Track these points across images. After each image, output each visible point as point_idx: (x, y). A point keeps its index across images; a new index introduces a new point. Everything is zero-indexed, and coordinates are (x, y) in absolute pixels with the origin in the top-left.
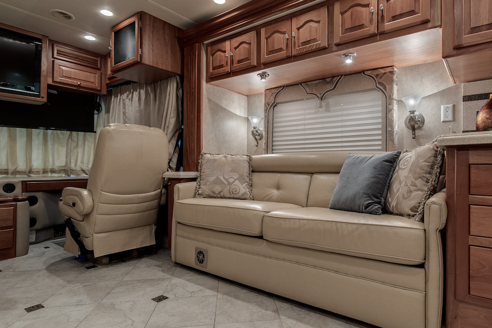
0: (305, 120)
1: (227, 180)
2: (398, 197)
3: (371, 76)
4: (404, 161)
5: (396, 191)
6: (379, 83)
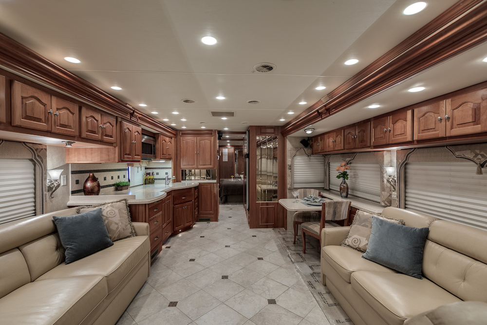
2: (119, 231)
3: (31, 148)
4: (108, 213)
5: (115, 229)
6: (38, 156)
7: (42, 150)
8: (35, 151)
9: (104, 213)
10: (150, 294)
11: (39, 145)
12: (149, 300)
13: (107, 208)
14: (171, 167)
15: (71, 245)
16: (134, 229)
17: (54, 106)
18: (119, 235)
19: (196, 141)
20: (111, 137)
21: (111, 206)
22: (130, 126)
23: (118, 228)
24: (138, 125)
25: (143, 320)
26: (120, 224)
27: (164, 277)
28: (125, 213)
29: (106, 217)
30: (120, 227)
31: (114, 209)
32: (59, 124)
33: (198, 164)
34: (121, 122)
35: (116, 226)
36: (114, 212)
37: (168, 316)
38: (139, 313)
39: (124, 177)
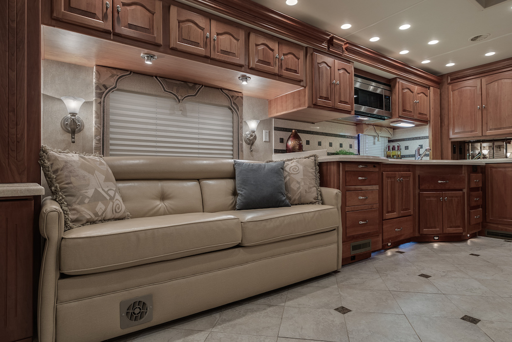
0: (156, 119)
1: (107, 193)
2: (300, 192)
3: (227, 95)
4: (291, 169)
5: (295, 189)
6: (234, 103)
7: (238, 98)
8: (231, 98)
9: (287, 169)
10: (327, 287)
11: (235, 93)
12: (320, 292)
13: (291, 163)
14: (427, 135)
15: (242, 191)
16: (321, 195)
17: (214, 30)
18: (300, 197)
19: (479, 86)
20: (295, 72)
21: (297, 161)
22: (330, 60)
23: (299, 188)
24: (348, 61)
25: (293, 307)
26: (303, 184)
27: (362, 278)
28: (312, 172)
29: (289, 173)
30: (301, 188)
31: (299, 165)
32: (219, 50)
33: (484, 128)
34: (312, 54)
35: (298, 186)
36: (297, 168)
37: (323, 319)
38: (297, 298)
39: (351, 146)
